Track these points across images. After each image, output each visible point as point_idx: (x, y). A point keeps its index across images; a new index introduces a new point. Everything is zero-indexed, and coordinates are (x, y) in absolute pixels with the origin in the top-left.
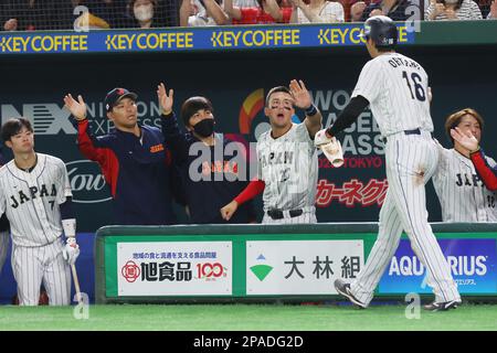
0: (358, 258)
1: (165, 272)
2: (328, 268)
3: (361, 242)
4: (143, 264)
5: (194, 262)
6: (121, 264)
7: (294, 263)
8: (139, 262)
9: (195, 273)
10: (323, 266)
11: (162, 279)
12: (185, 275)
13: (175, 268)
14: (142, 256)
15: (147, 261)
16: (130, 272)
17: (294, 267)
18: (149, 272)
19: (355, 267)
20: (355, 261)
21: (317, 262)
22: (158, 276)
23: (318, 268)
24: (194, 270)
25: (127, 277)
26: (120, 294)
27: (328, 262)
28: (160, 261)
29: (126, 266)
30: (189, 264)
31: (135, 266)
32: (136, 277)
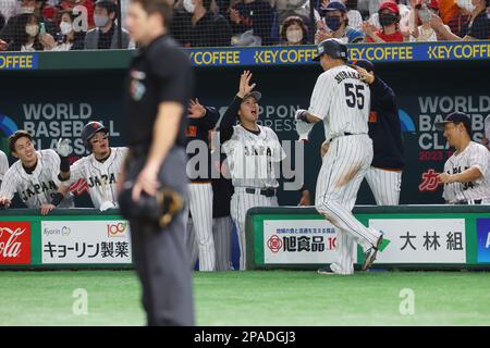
0: (460, 234)
1: (303, 244)
2: (435, 241)
3: (463, 220)
4: (284, 238)
5: (326, 236)
6: (266, 238)
7: (408, 237)
8: (281, 236)
9: (327, 245)
10: (432, 240)
11: (300, 250)
12: (319, 247)
13: (311, 241)
14: (283, 231)
15: (288, 235)
16: (274, 244)
17: (408, 240)
18: (289, 244)
19: (458, 241)
20: (458, 236)
21: (427, 237)
22: (297, 247)
23: (427, 241)
24: (326, 242)
25: (271, 248)
26: (266, 262)
27: (435, 237)
28: (298, 235)
29: (271, 240)
30: (322, 238)
31: (278, 239)
32: (279, 248)
